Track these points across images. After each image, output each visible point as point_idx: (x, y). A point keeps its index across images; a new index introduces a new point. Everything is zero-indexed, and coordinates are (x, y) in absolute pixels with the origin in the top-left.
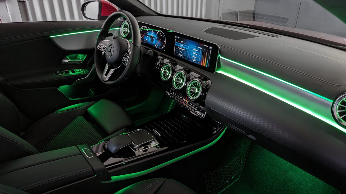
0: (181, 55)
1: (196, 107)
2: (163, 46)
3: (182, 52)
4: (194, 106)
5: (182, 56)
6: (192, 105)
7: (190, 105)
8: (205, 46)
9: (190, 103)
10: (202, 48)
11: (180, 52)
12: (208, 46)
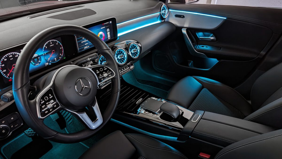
0: (87, 46)
1: (127, 67)
2: (60, 54)
3: (87, 44)
4: (125, 68)
5: (89, 47)
6: (124, 69)
7: (123, 70)
8: (106, 23)
9: (121, 70)
10: (104, 27)
11: (85, 44)
12: (108, 23)
